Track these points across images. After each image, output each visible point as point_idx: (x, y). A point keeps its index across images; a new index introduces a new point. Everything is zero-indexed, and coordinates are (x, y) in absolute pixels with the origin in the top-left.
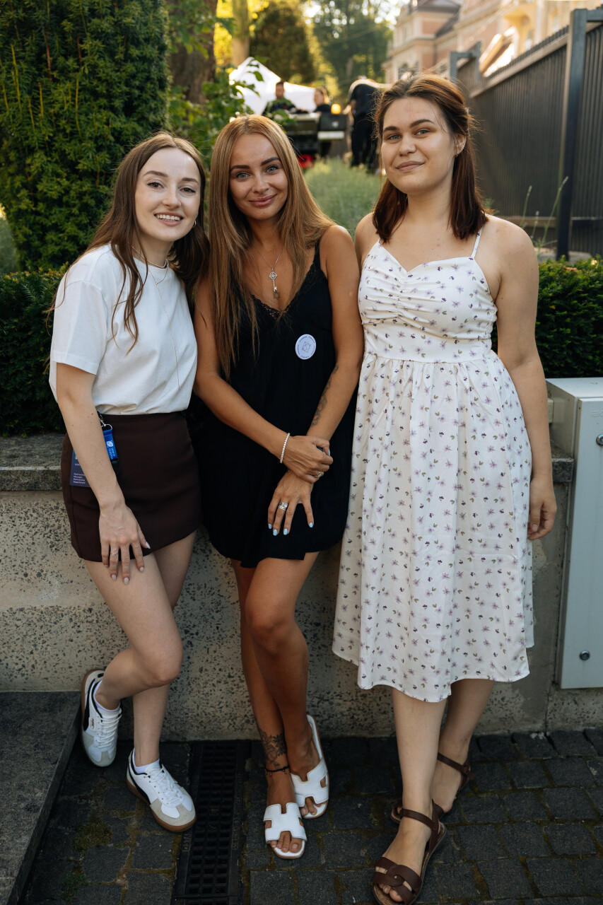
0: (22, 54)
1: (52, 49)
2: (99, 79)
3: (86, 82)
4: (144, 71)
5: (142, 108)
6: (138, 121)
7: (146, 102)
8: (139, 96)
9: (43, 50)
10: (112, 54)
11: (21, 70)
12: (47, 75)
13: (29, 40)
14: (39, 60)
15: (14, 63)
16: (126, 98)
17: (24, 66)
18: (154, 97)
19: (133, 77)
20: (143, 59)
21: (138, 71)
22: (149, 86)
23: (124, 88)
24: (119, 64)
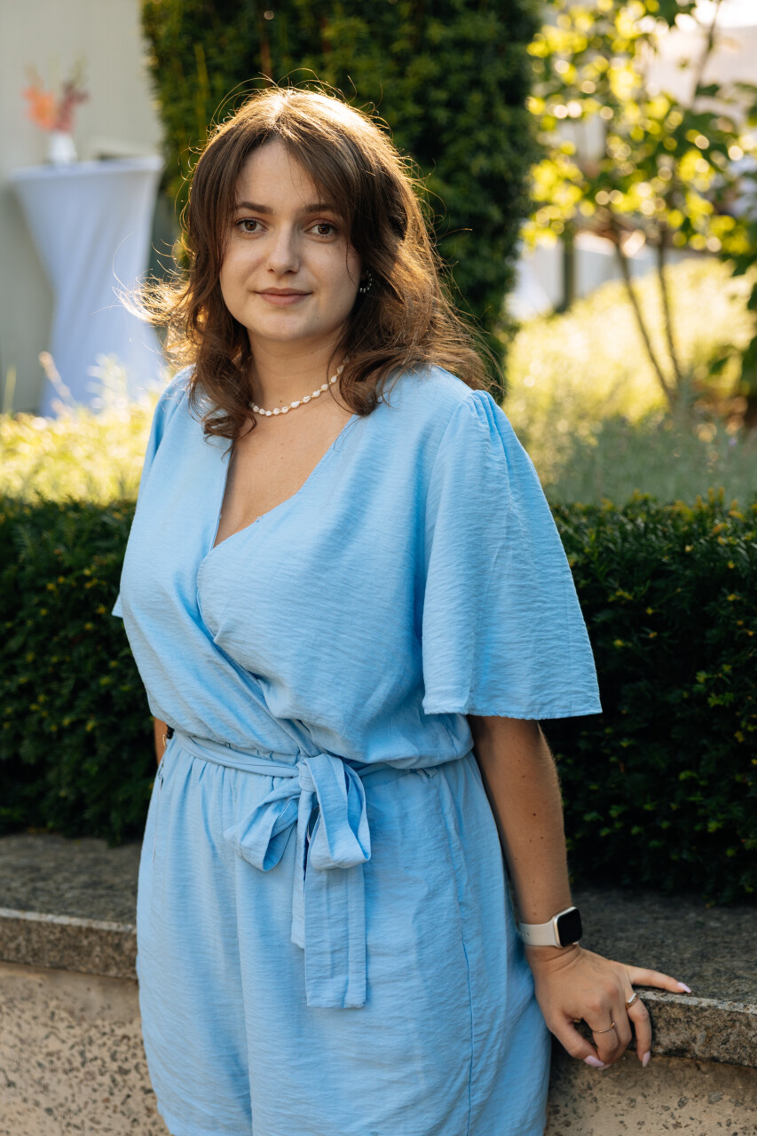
0: (220, 60)
1: (272, 42)
4: (463, 68)
5: (458, 148)
6: (448, 179)
7: (468, 132)
8: (452, 124)
9: (255, 49)
10: (387, 41)
11: (212, 91)
13: (230, 31)
15: (202, 79)
16: (416, 129)
17: (219, 82)
18: (488, 118)
19: (439, 82)
20: (462, 44)
21: (446, 72)
22: (476, 98)
23: (412, 109)
24: (402, 60)
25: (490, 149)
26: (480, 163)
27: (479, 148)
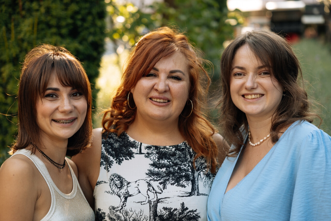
2: (52, 16)
3: (43, 18)
4: (86, 8)
5: (84, 33)
6: (81, 43)
7: (87, 28)
8: (82, 26)
12: (18, 13)
14: (14, 5)
16: (71, 27)
18: (94, 24)
21: (81, 9)
22: (90, 18)
23: (70, 21)
24: (67, 6)
25: (94, 34)
26: (91, 39)
27: (90, 34)
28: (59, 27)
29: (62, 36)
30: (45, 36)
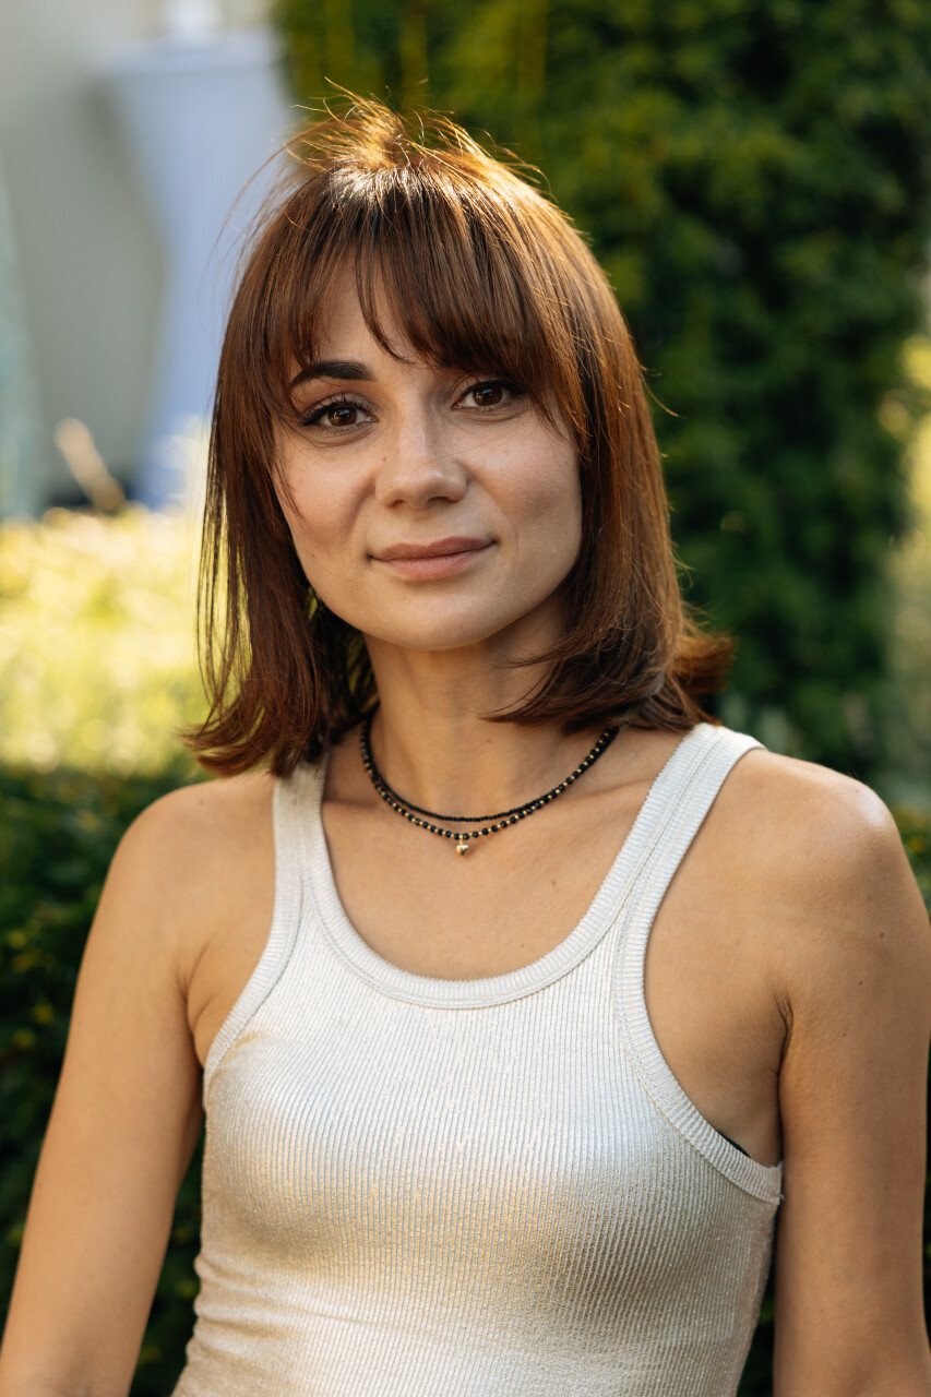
5: (815, 73)
6: (799, 129)
7: (837, 41)
8: (806, 27)
16: (737, 38)
18: (879, 15)
25: (881, 73)
26: (859, 101)
28: (664, 38)
29: (688, 94)
30: (588, 95)
